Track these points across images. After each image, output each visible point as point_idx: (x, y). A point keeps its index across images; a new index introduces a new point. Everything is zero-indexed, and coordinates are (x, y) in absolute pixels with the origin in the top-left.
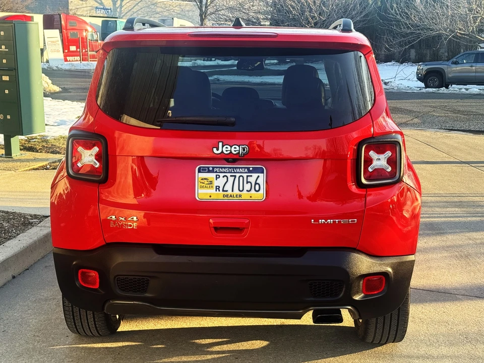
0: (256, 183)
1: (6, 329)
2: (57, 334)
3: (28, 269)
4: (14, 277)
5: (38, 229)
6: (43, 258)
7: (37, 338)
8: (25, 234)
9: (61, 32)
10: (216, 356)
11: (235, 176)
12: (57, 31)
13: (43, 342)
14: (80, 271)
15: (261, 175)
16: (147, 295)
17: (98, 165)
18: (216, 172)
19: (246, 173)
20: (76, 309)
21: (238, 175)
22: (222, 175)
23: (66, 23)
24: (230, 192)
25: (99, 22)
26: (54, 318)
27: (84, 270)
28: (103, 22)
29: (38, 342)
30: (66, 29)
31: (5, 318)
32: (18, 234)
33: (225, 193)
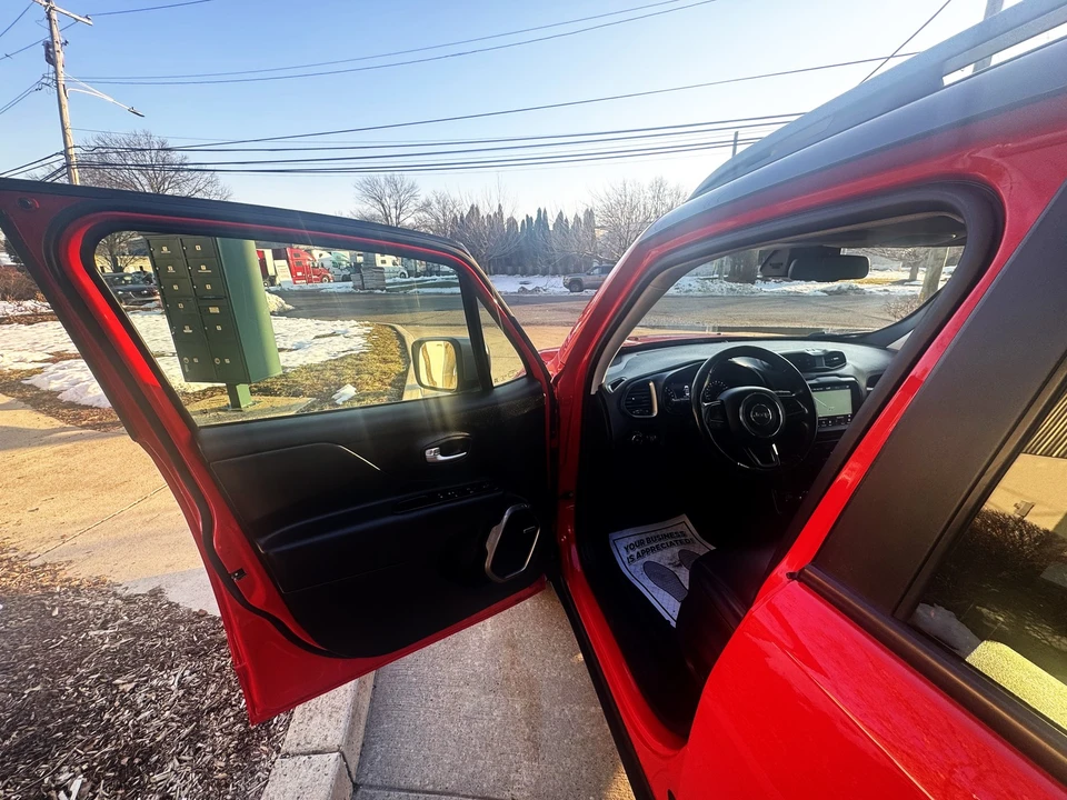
9: (288, 262)
12: (285, 261)
30: (292, 260)
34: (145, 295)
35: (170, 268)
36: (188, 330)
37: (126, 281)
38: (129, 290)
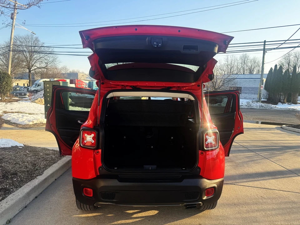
1: (51, 207)
2: (73, 209)
3: (61, 176)
4: (56, 180)
5: (66, 158)
6: (67, 170)
7: (65, 212)
8: (61, 161)
9: (75, 85)
10: (137, 220)
12: (74, 85)
13: (67, 214)
14: (84, 189)
16: (114, 200)
17: (93, 142)
20: (82, 204)
23: (77, 82)
25: (87, 82)
26: (72, 200)
27: (86, 188)
28: (89, 82)
29: (65, 214)
30: (77, 84)
31: (51, 201)
32: (58, 161)
34: (23, 95)
35: (48, 90)
36: (49, 105)
37: (17, 90)
38: (17, 93)
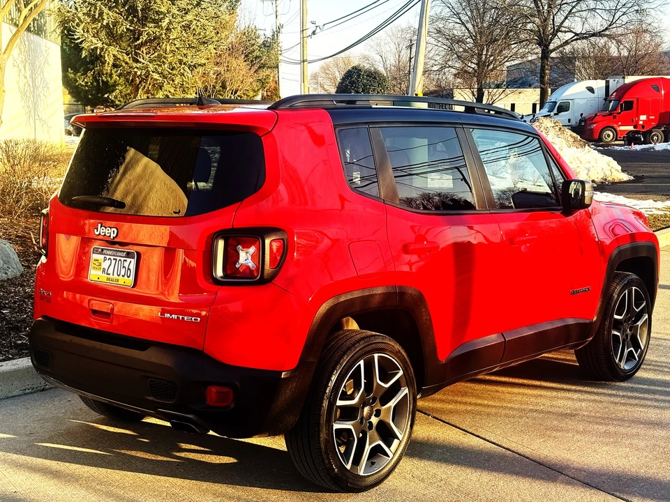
0: (129, 269)
11: (116, 260)
15: (132, 260)
18: (104, 254)
19: (124, 257)
21: (118, 258)
22: (108, 257)
24: (111, 276)
33: (108, 276)
